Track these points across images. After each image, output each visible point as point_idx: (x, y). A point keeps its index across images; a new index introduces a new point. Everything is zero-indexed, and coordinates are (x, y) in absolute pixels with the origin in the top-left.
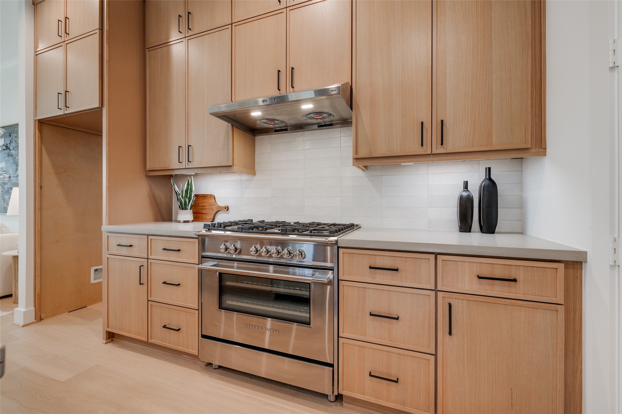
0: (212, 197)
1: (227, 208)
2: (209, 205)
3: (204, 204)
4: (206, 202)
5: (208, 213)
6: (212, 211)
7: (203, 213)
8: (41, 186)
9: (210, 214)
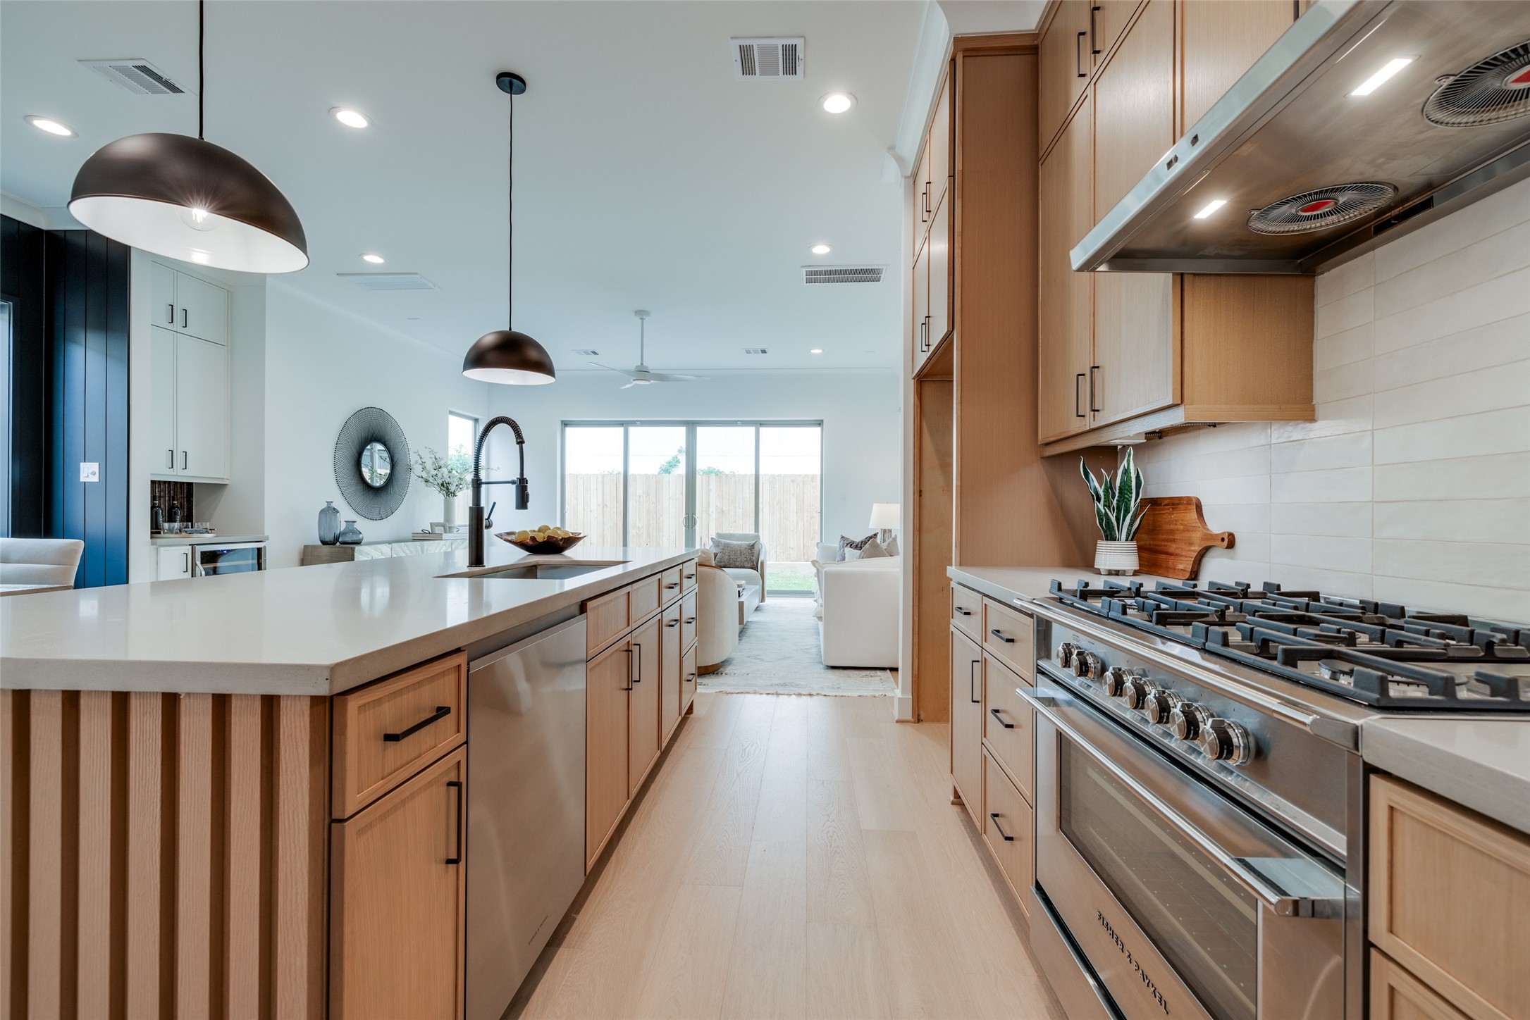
0: (1190, 504)
1: (1230, 542)
2: (1184, 531)
3: (1172, 527)
4: (1176, 521)
5: (1178, 551)
6: (1188, 548)
7: (1170, 551)
8: (920, 491)
9: (1186, 556)
